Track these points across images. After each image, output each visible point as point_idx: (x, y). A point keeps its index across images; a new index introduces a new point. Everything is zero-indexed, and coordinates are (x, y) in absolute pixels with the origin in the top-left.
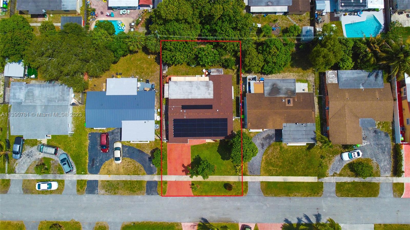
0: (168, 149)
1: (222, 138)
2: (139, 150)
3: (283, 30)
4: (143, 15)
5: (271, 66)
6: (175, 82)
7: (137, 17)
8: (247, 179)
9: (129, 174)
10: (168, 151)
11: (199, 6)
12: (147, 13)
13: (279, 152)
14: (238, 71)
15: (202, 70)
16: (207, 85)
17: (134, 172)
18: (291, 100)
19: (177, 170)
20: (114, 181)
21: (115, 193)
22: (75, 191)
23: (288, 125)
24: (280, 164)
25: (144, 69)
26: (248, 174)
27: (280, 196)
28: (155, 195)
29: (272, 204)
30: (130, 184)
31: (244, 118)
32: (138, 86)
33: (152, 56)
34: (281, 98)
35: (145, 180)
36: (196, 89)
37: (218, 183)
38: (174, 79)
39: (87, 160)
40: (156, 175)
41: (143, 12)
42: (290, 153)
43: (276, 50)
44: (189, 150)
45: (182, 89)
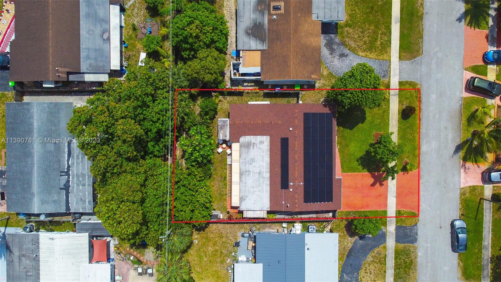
0: (347, 210)
1: (335, 122)
2: (348, 256)
3: (150, 16)
4: (124, 252)
5: (219, 35)
6: (242, 199)
7: (127, 263)
8: (394, 82)
9: (385, 272)
10: (350, 210)
11: (117, 163)
12: (121, 246)
13: (354, 28)
14: (222, 94)
15: (219, 153)
16: (248, 146)
17: (381, 264)
18: (273, 4)
19: (380, 196)
23: (314, 11)
24: (372, 27)
25: (217, 251)
26: (388, 80)
27: (423, 29)
28: (417, 230)
29: (434, 42)
30: (399, 269)
31: (301, 85)
32: (245, 259)
33: (193, 237)
34: (270, 21)
35: (394, 245)
36: (254, 164)
37: (400, 129)
38: (235, 202)
40: (386, 228)
41: (119, 254)
42: (355, 10)
44: (349, 175)
45: (253, 188)
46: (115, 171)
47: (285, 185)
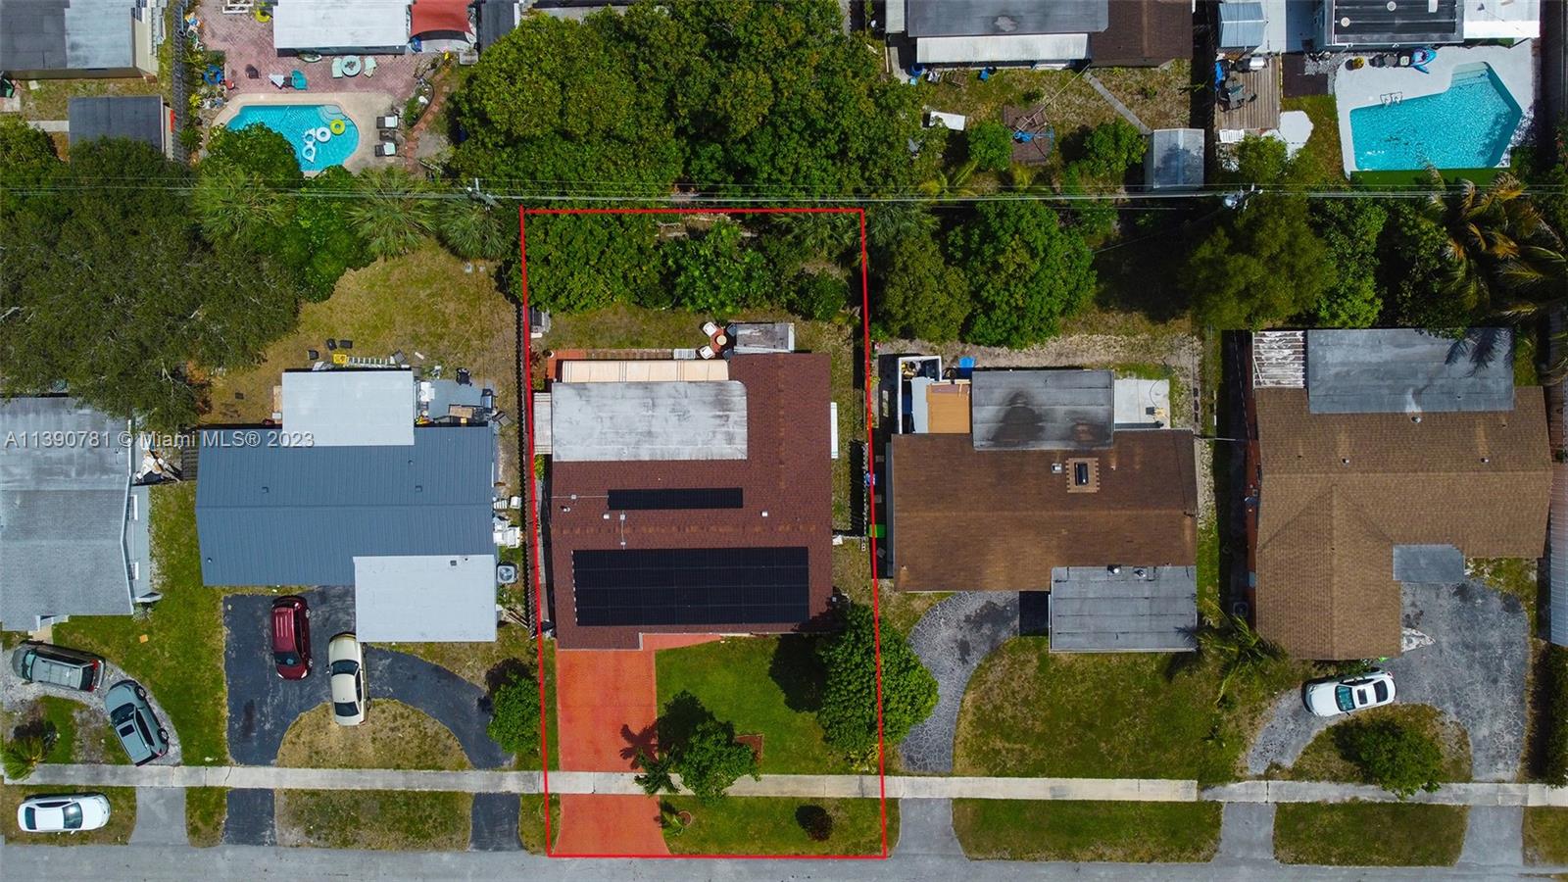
0: (558, 666)
1: (787, 629)
2: (437, 669)
3: (1064, 139)
4: (438, 77)
5: (1005, 323)
6: (581, 388)
7: (409, 86)
8: (899, 787)
9: (398, 767)
10: (558, 672)
12: (453, 69)
13: (1036, 678)
14: (859, 333)
15: (701, 326)
16: (721, 403)
17: (418, 757)
18: (1092, 464)
19: (597, 752)
20: (341, 792)
21: (345, 843)
22: (180, 831)
23: (1075, 573)
24: (1039, 728)
25: (446, 324)
26: (902, 769)
27: (1035, 860)
28: (509, 850)
30: (407, 804)
31: (885, 539)
32: (425, 398)
33: (480, 262)
34: (1048, 458)
35: (467, 791)
36: (674, 419)
37: (772, 802)
38: (574, 371)
39: (223, 706)
40: (511, 770)
41: (434, 66)
42: (1083, 681)
43: (1023, 256)
44: (650, 669)
45: (611, 418)
46: (642, 66)
47: (620, 500)
